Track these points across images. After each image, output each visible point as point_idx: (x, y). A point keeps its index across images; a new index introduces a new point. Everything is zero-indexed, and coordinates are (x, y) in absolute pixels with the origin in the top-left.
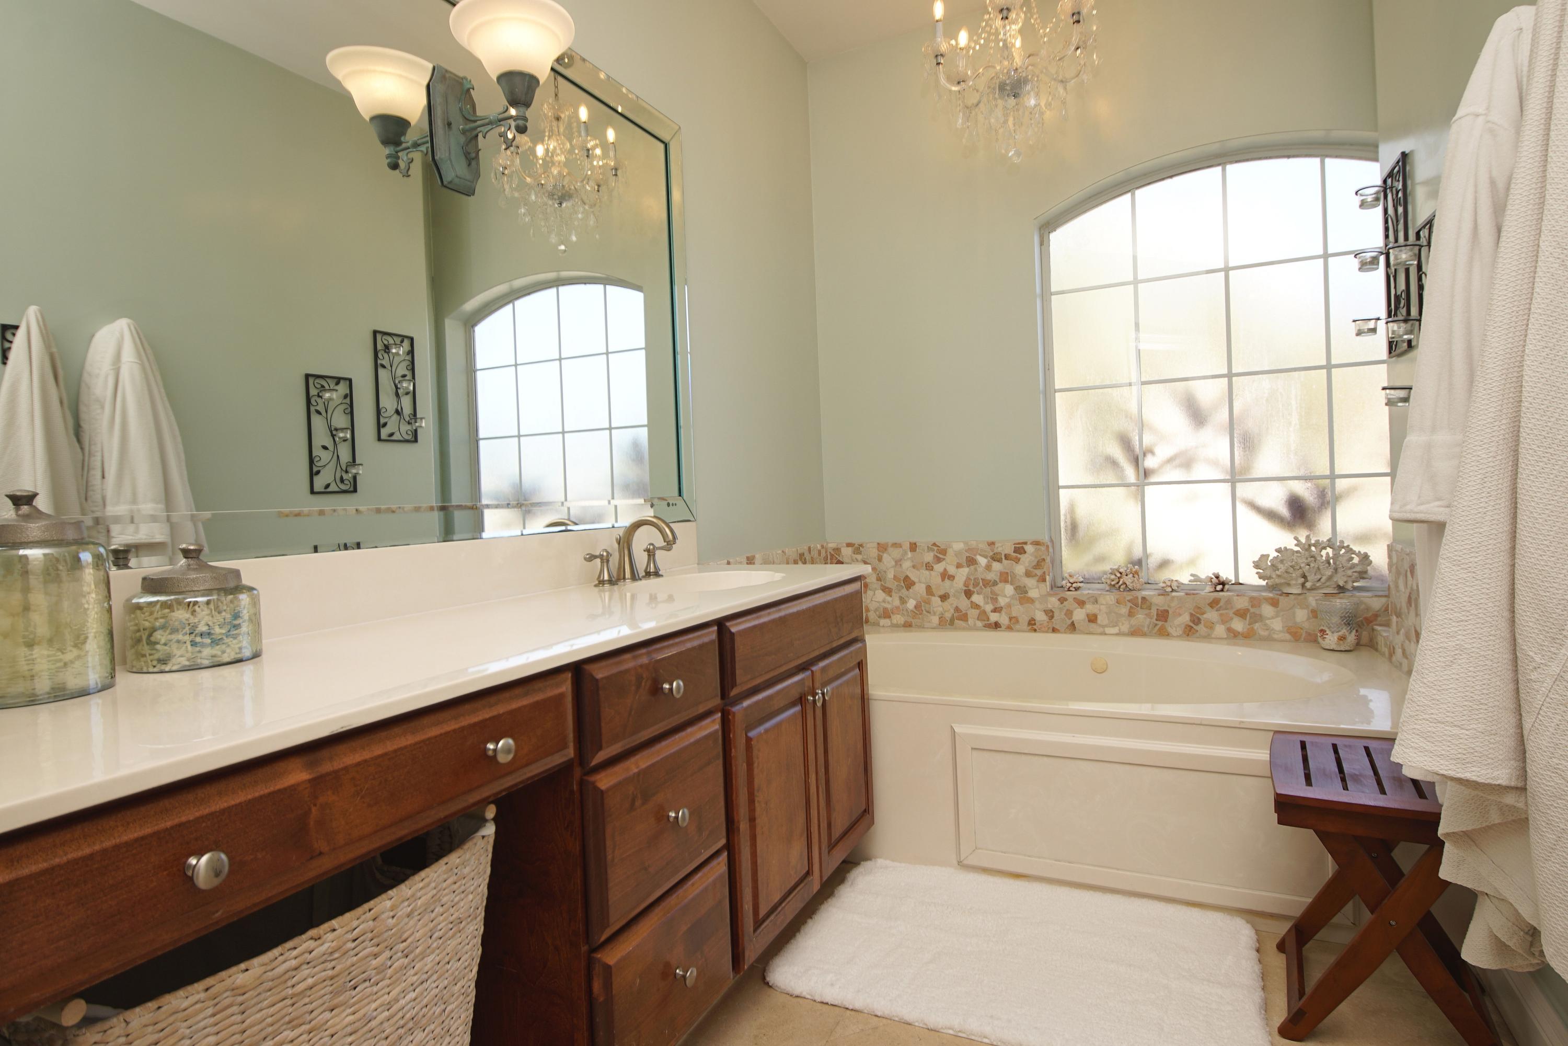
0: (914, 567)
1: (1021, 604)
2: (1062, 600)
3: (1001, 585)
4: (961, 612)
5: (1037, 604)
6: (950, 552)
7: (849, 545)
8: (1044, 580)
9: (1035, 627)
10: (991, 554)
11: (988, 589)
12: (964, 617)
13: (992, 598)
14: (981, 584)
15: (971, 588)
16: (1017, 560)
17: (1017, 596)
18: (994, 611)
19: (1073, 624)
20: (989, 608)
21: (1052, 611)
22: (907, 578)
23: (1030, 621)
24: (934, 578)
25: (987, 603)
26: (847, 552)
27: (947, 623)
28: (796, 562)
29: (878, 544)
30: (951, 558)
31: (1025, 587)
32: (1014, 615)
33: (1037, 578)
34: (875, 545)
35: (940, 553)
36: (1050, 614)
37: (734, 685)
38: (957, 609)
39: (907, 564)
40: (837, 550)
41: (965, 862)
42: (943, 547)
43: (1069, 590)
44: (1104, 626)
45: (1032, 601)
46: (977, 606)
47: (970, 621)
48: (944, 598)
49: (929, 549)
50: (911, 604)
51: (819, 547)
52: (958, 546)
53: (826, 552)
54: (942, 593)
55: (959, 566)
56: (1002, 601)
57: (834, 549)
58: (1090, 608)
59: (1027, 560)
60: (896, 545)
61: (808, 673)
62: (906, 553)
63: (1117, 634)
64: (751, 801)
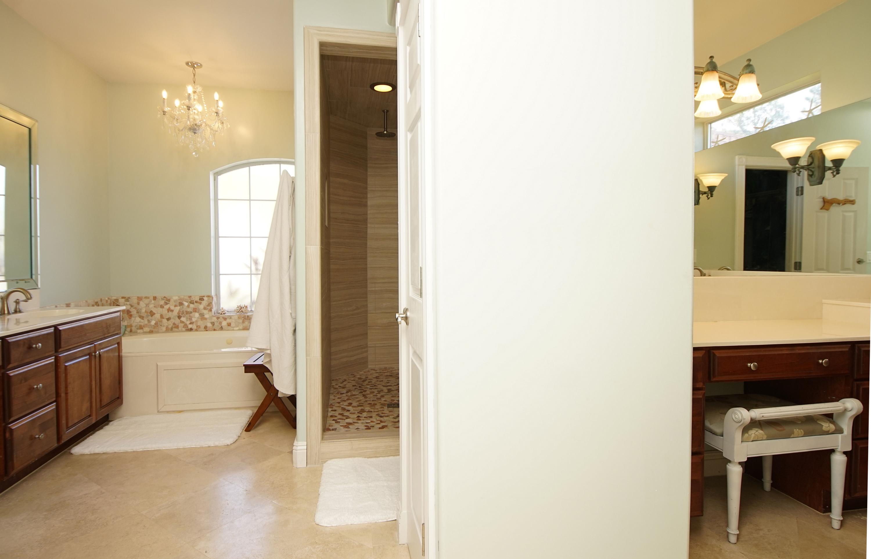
0: (155, 307)
1: (202, 320)
2: (218, 318)
3: (193, 313)
4: (176, 325)
5: (208, 320)
6: (172, 300)
7: (123, 298)
8: (211, 310)
9: (207, 329)
10: (190, 301)
11: (188, 315)
12: (177, 327)
13: (190, 319)
14: (185, 313)
15: (181, 315)
16: (200, 303)
17: (200, 317)
18: (190, 323)
19: (222, 327)
20: (188, 322)
21: (214, 323)
22: (151, 311)
23: (205, 327)
24: (164, 311)
25: (187, 321)
26: (122, 301)
27: (169, 330)
28: (93, 306)
29: (138, 297)
30: (172, 303)
31: (203, 314)
32: (198, 324)
33: (208, 310)
34: (136, 298)
35: (167, 301)
36: (213, 323)
37: (60, 348)
38: (174, 324)
39: (151, 306)
40: (117, 300)
41: (160, 411)
42: (168, 298)
43: (221, 314)
44: (233, 327)
45: (206, 319)
46: (183, 322)
47: (180, 329)
48: (168, 319)
49: (162, 299)
50: (153, 323)
51: (107, 299)
52: (176, 298)
53: (111, 301)
54: (168, 317)
55: (175, 306)
56: (194, 320)
57: (115, 300)
58: (228, 321)
59: (205, 303)
60: (146, 298)
61: (93, 345)
62: (151, 301)
63: (238, 330)
64: (66, 387)
